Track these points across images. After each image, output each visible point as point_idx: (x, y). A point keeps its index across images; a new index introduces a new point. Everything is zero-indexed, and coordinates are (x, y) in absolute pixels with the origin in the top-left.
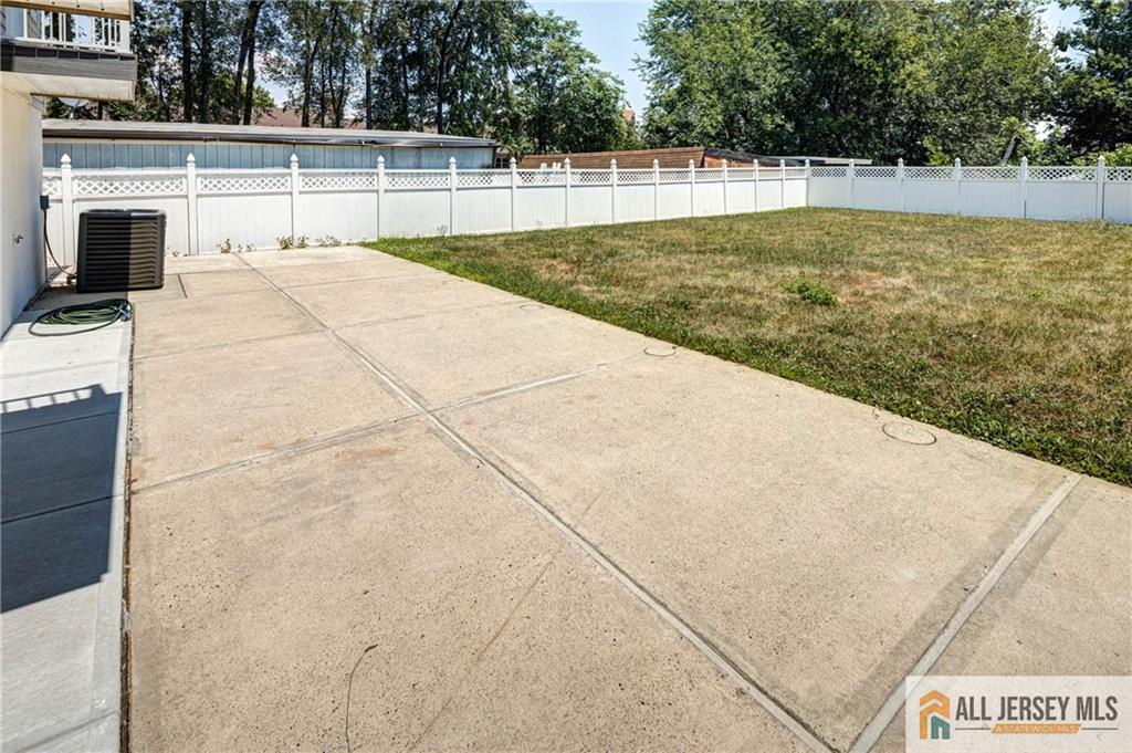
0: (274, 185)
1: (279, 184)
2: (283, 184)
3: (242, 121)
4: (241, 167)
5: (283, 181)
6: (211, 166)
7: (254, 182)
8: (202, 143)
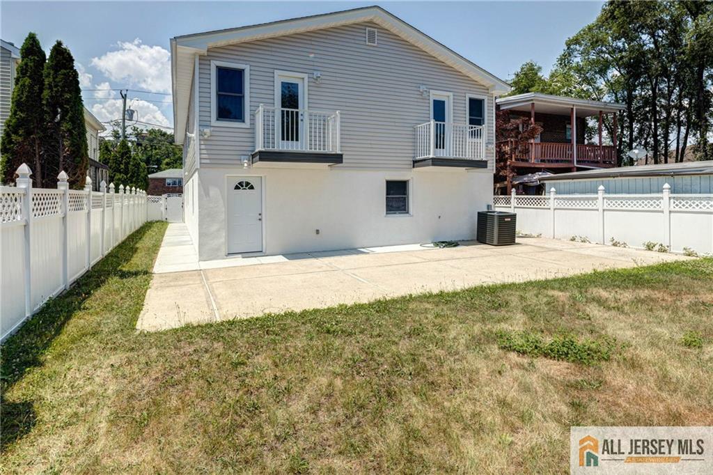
0: (652, 205)
1: (655, 205)
2: (658, 205)
3: (663, 162)
4: (636, 193)
5: (658, 202)
6: (619, 193)
7: (637, 202)
8: (612, 179)
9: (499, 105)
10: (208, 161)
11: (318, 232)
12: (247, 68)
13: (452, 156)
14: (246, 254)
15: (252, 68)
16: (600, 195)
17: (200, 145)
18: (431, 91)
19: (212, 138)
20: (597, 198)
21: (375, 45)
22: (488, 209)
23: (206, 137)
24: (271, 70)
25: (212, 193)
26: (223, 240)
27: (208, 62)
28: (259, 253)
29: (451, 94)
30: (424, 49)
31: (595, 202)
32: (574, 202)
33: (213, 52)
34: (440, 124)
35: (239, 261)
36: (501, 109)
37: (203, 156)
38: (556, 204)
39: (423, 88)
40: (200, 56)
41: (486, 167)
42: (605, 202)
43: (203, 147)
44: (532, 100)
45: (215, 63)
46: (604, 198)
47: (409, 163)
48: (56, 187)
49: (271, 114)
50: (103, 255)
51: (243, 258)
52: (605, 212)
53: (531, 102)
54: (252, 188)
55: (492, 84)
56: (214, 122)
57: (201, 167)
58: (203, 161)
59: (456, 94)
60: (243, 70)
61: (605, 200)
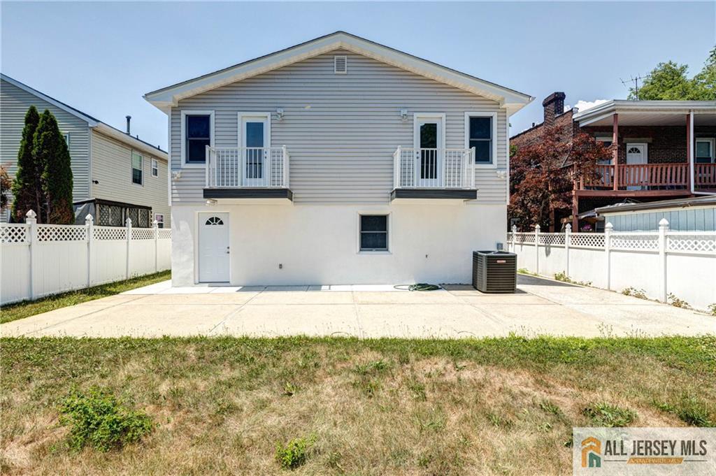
9: (578, 122)
10: (178, 200)
11: (281, 266)
12: (212, 113)
13: (443, 187)
14: (212, 283)
15: (217, 113)
16: (661, 232)
17: (172, 185)
18: (415, 114)
19: (182, 179)
20: (657, 237)
21: (345, 72)
22: (498, 248)
23: (176, 178)
24: (235, 113)
25: (181, 227)
26: (192, 270)
27: (179, 113)
28: (226, 283)
29: (443, 115)
30: (406, 68)
31: (656, 242)
32: (636, 241)
33: (184, 103)
34: (427, 151)
35: (205, 289)
36: (581, 125)
37: (174, 195)
38: (612, 244)
39: (404, 112)
40: (172, 107)
41: (475, 197)
42: (668, 242)
43: (174, 187)
44: (614, 110)
45: (184, 113)
46: (666, 237)
47: (386, 195)
48: (84, 224)
49: (234, 154)
50: (127, 277)
51: (209, 286)
52: (668, 257)
53: (614, 113)
54: (221, 223)
55: (501, 96)
56: (183, 164)
57: (172, 205)
58: (175, 200)
59: (448, 114)
60: (209, 115)
61: (668, 239)
